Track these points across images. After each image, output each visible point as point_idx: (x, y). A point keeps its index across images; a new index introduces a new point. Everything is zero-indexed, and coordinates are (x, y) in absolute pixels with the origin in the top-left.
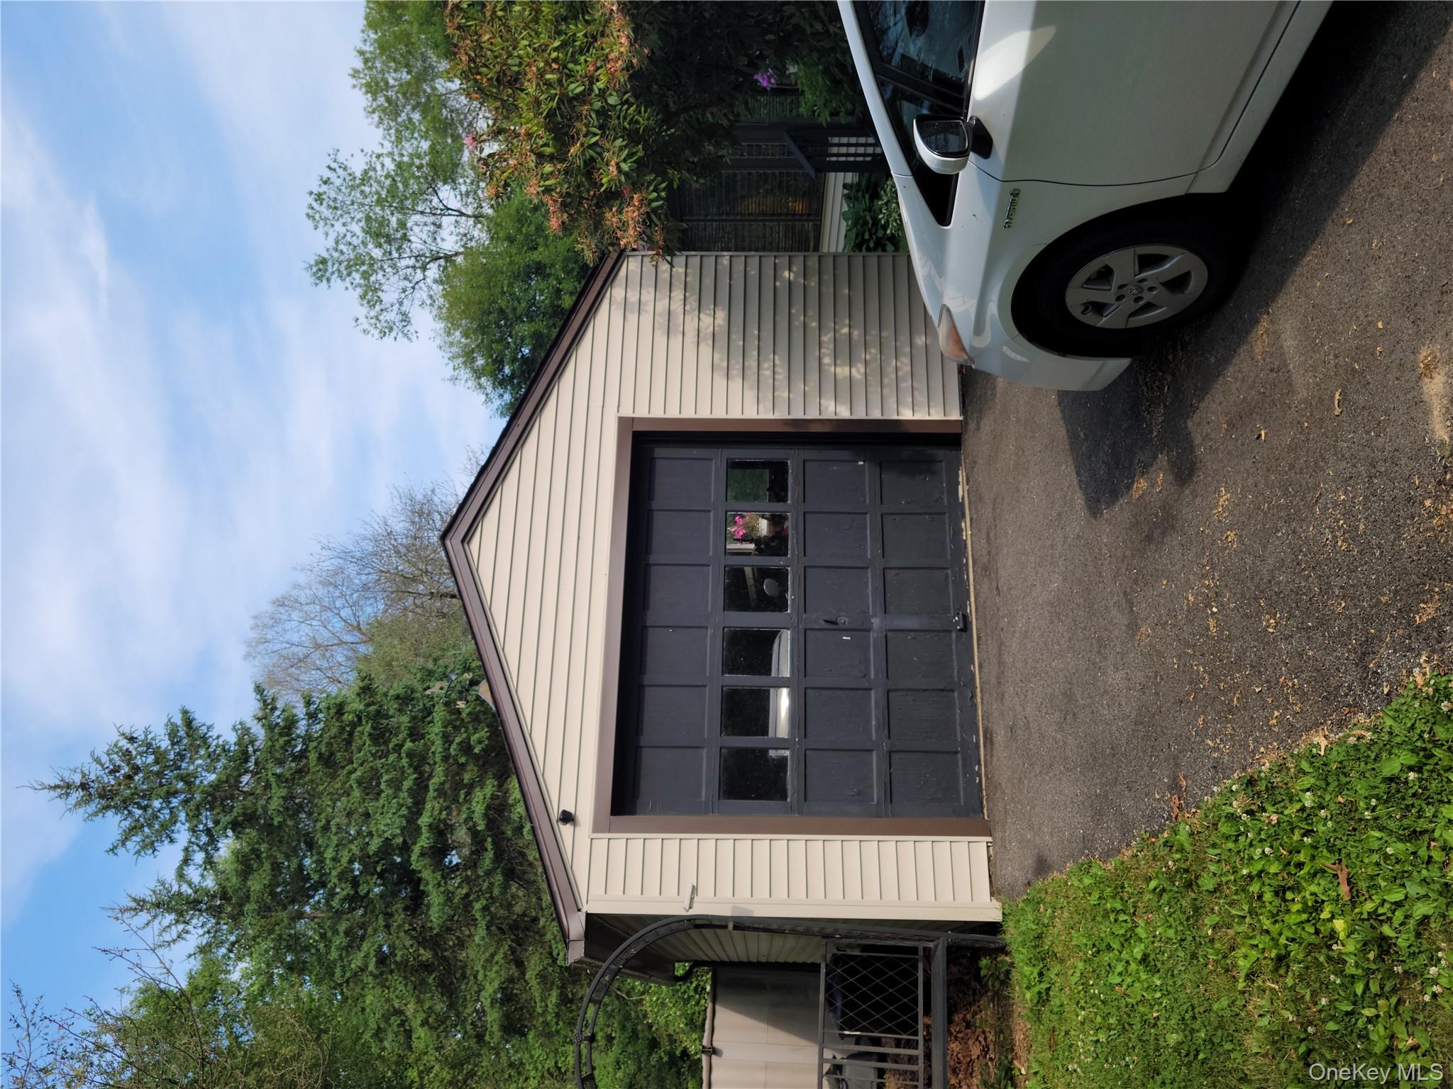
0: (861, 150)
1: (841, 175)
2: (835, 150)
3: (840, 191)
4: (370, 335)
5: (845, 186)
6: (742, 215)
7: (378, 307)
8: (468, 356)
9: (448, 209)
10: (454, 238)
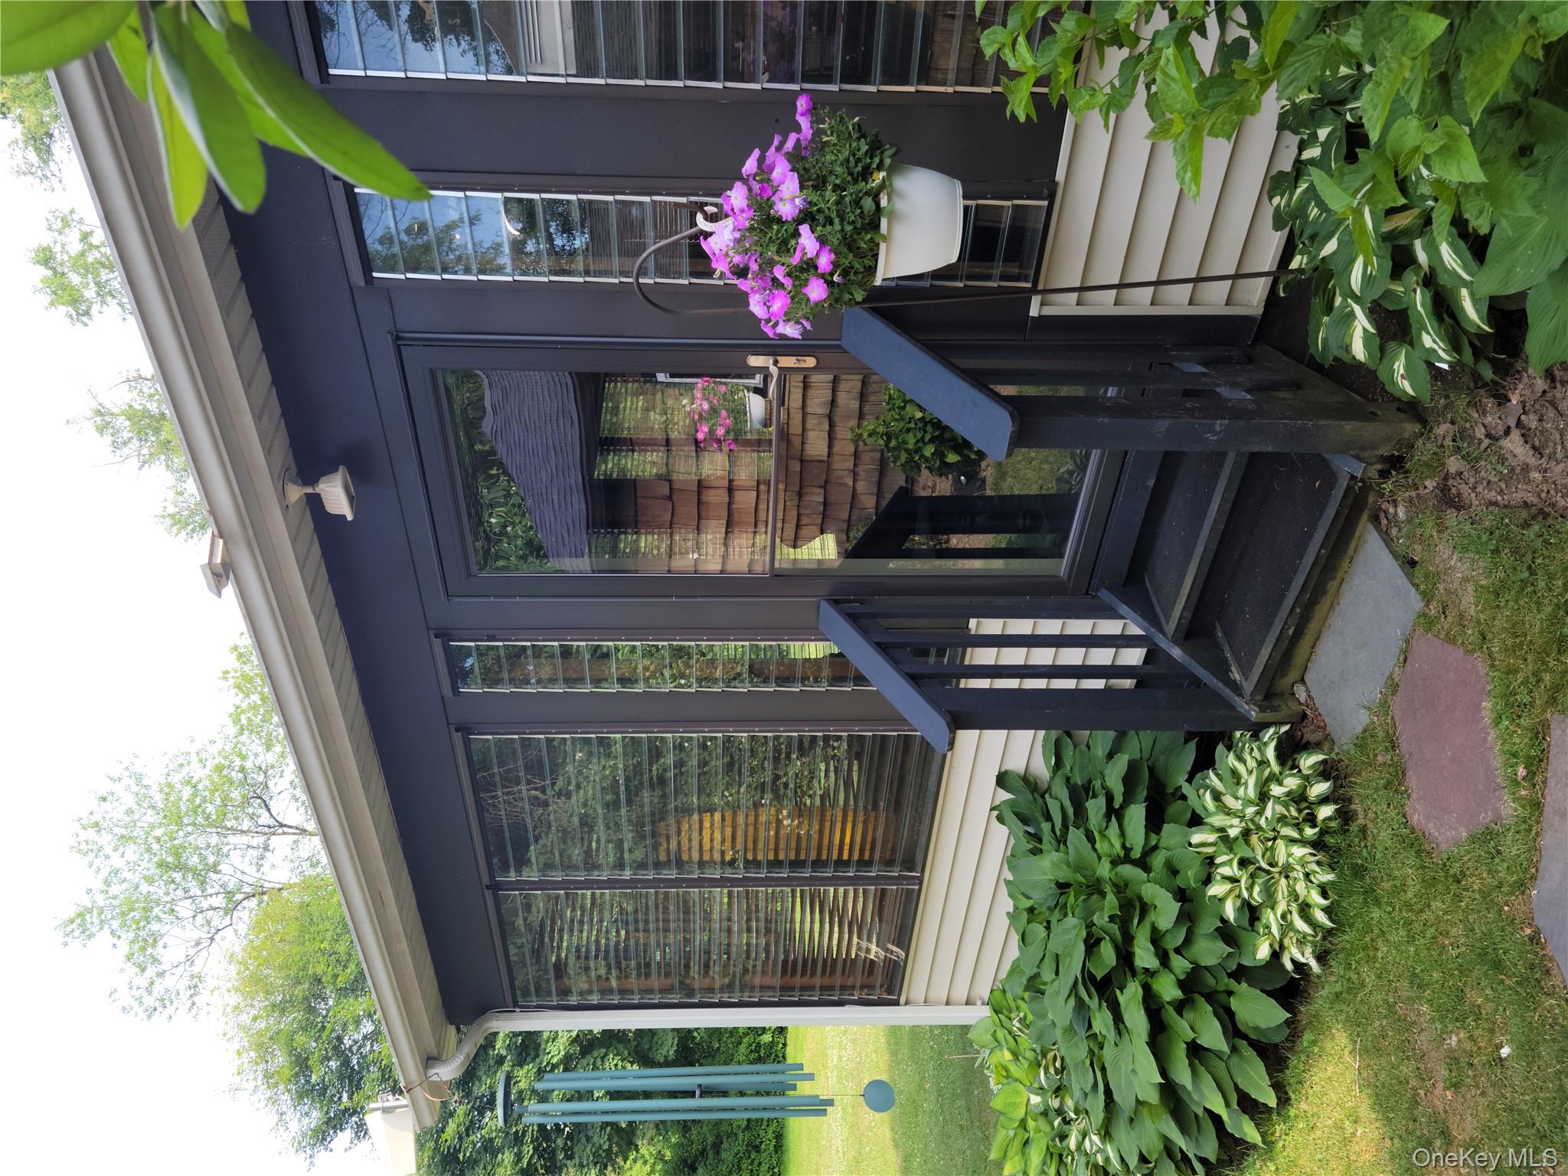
0: (1102, 657)
1: (995, 738)
2: (985, 656)
3: (987, 793)
4: (133, 1013)
5: (1002, 780)
6: (680, 864)
7: (151, 971)
8: (263, 1050)
9: (282, 825)
10: (288, 866)
